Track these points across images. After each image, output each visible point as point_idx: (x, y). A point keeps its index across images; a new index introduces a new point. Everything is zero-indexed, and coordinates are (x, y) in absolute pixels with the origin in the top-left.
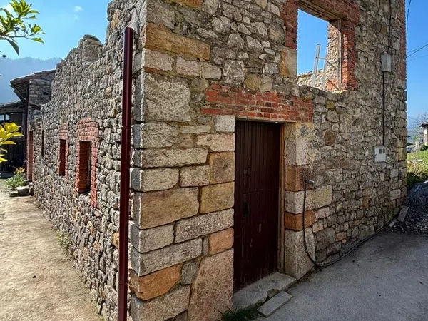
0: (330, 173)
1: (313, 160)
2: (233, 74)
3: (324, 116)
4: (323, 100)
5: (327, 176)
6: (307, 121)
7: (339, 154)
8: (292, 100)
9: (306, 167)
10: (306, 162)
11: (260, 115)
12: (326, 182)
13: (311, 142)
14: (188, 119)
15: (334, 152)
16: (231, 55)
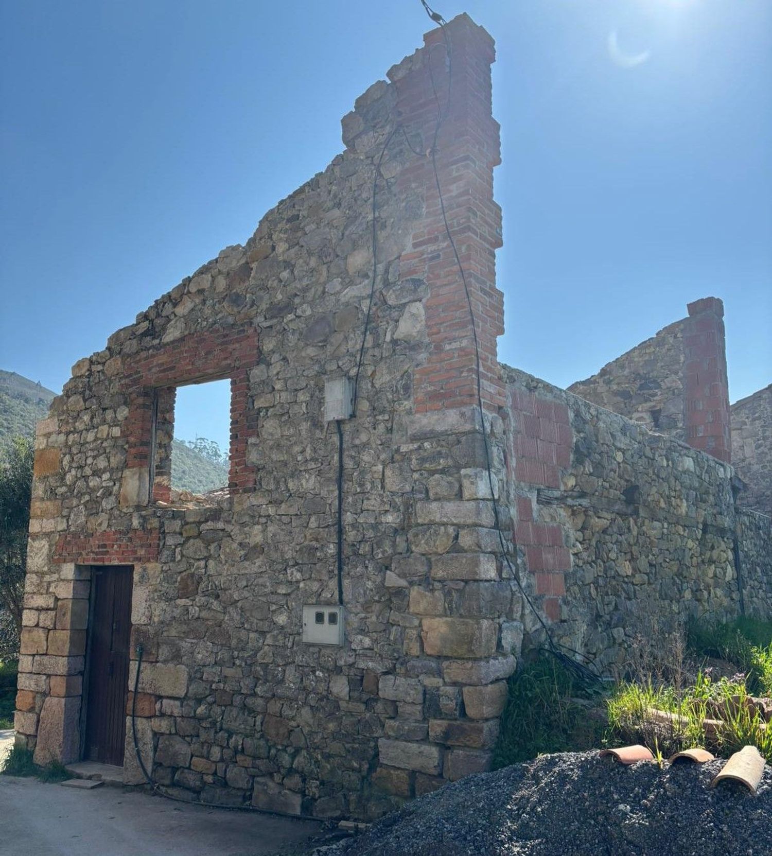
0: (185, 645)
1: (156, 619)
2: (76, 522)
3: (178, 550)
4: (177, 525)
5: (178, 650)
6: (149, 561)
7: (204, 614)
8: (129, 535)
9: (143, 628)
10: (144, 620)
11: (94, 560)
12: (176, 657)
13: (156, 591)
14: (46, 569)
15: (194, 611)
16: (75, 502)
